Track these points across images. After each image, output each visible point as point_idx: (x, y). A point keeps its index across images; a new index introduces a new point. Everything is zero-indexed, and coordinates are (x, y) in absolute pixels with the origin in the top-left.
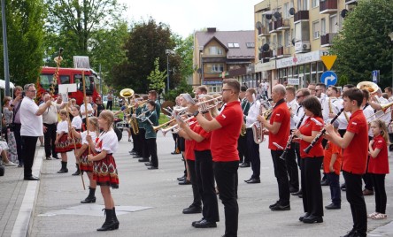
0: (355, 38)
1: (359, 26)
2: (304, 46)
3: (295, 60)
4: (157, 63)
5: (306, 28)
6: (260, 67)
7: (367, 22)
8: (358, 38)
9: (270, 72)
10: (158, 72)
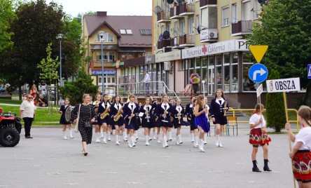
0: (278, 26)
1: (281, 12)
2: (212, 35)
3: (204, 50)
4: (49, 49)
5: (213, 14)
6: (161, 56)
7: (292, 8)
8: (281, 26)
9: (173, 62)
10: (51, 60)
